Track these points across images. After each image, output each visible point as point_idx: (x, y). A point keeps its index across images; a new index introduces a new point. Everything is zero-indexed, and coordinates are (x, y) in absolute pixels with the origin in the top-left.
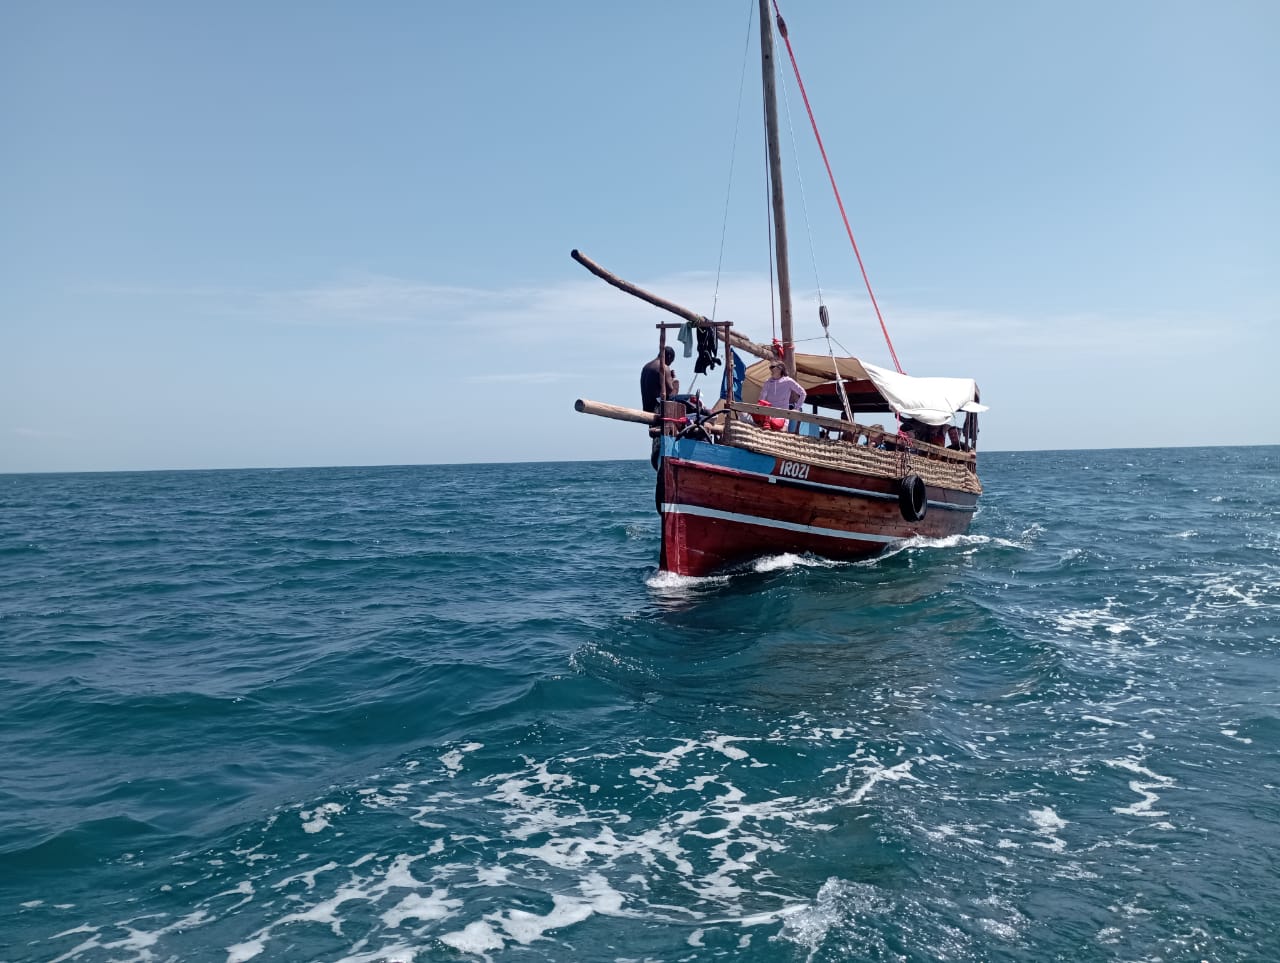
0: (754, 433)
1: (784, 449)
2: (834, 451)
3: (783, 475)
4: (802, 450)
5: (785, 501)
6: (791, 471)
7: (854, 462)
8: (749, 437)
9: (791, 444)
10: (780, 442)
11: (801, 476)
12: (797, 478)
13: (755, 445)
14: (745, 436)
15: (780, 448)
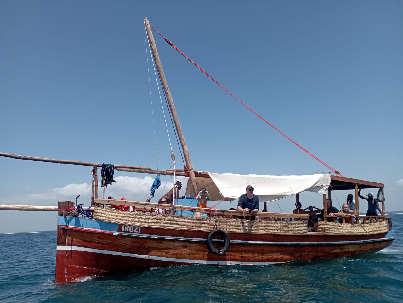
0: (107, 213)
1: (121, 219)
2: (155, 219)
3: (124, 231)
4: (133, 219)
5: (128, 244)
6: (129, 229)
7: (170, 224)
8: (102, 215)
9: (126, 217)
10: (119, 216)
11: (135, 231)
12: (133, 232)
13: (104, 218)
14: (100, 214)
15: (119, 219)
